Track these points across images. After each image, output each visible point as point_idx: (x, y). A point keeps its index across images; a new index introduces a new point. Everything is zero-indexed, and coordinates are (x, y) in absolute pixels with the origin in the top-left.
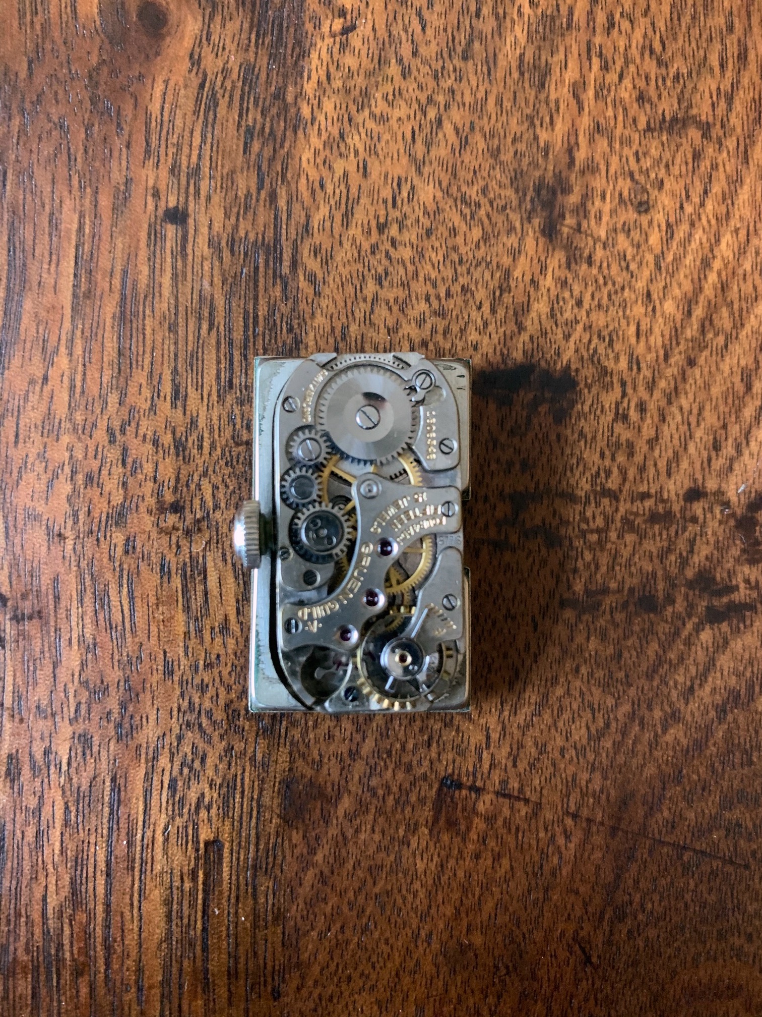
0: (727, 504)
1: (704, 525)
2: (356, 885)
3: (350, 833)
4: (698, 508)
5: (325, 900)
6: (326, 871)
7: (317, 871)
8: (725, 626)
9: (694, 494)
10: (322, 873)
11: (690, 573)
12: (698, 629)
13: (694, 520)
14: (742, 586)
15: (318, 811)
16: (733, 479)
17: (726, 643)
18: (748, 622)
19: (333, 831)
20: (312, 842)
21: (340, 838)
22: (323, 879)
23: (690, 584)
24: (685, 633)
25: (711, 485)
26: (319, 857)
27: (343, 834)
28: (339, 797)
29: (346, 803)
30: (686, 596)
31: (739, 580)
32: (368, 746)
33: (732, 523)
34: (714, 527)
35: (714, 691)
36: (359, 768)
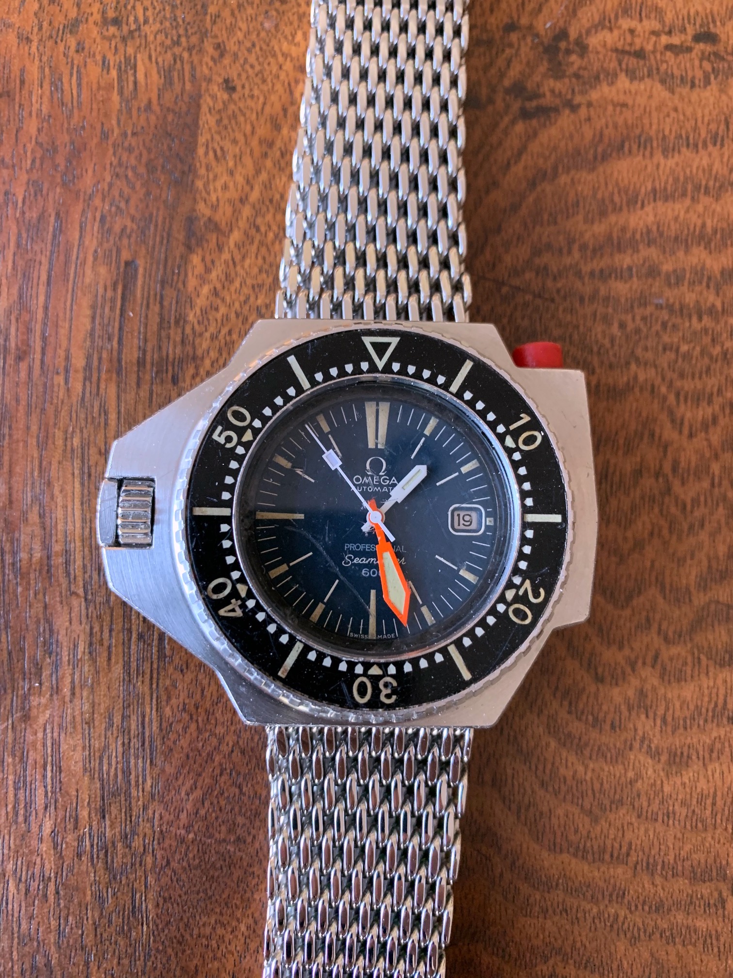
0: (537, 35)
1: (518, 49)
2: (242, 298)
3: (238, 258)
4: (514, 37)
5: (217, 309)
6: (219, 286)
7: (212, 287)
8: (534, 122)
9: (511, 27)
10: (215, 288)
11: (507, 83)
12: (513, 122)
13: (511, 45)
14: (548, 94)
15: (214, 240)
16: (541, 17)
17: (535, 134)
18: (553, 120)
19: (226, 256)
20: (209, 264)
21: (231, 263)
22: (215, 293)
23: (508, 91)
24: (502, 125)
25: (524, 21)
26: (214, 275)
27: (233, 259)
28: (231, 230)
29: (236, 236)
30: (504, 100)
31: (545, 89)
32: (255, 195)
33: (541, 49)
34: (526, 50)
35: (525, 168)
36: (247, 211)
